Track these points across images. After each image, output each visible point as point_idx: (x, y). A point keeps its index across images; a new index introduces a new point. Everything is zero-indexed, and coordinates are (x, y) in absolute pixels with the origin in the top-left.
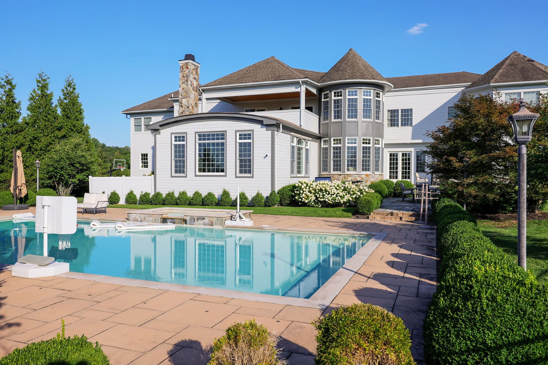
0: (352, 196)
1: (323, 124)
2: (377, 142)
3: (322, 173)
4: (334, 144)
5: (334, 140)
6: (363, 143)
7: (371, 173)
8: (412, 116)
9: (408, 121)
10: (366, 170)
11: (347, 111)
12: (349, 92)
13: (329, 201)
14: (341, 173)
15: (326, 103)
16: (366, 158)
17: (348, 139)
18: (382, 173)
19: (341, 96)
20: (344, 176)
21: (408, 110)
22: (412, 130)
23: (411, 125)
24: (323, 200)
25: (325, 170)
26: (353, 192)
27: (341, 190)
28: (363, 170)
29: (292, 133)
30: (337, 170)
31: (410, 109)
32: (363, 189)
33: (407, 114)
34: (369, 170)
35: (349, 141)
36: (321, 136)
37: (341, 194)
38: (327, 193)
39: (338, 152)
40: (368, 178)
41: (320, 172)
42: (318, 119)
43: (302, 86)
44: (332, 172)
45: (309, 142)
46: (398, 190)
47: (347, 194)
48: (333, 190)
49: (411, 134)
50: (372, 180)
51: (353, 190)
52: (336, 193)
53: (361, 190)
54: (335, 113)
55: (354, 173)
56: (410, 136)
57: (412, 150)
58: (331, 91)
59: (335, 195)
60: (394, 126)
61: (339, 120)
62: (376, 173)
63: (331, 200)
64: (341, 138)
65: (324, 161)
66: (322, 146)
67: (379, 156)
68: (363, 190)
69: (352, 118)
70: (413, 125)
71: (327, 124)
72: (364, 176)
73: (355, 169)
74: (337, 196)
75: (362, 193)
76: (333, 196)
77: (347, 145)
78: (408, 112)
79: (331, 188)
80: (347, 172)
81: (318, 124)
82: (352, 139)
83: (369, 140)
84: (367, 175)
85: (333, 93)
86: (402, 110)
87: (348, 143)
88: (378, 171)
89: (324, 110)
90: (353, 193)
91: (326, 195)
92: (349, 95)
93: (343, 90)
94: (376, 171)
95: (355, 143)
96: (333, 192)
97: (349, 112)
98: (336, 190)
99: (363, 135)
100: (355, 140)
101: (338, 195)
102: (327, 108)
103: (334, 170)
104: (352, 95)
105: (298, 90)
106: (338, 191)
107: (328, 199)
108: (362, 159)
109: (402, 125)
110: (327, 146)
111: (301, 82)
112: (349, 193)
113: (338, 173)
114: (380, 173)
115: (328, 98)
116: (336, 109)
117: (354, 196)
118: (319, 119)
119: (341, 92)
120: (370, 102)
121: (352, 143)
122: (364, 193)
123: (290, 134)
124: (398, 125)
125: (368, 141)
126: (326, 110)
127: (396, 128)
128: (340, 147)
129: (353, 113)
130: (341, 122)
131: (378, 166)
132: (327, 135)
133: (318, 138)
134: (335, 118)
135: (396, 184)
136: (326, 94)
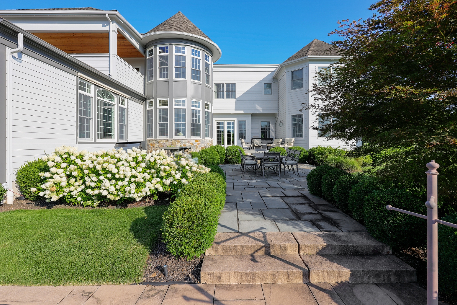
0: (164, 180)
1: (148, 84)
2: (206, 107)
3: (147, 139)
4: (160, 106)
5: (160, 102)
6: (193, 106)
7: (201, 139)
8: (235, 90)
9: (232, 94)
10: (196, 136)
11: (174, 69)
12: (176, 48)
13: (112, 193)
14: (168, 138)
15: (152, 60)
16: (196, 122)
17: (176, 101)
18: (212, 139)
19: (167, 52)
20: (171, 141)
21: (232, 84)
22: (235, 102)
23: (235, 98)
24: (96, 192)
25: (151, 135)
26: (165, 171)
27: (140, 169)
28: (192, 135)
29: (79, 74)
30: (164, 135)
31: (233, 84)
32: (187, 165)
33: (231, 87)
34: (199, 136)
35: (176, 103)
36: (146, 98)
37: (140, 177)
38: (109, 176)
39: (164, 115)
40: (198, 144)
41: (145, 138)
42: (143, 79)
43: (111, 24)
44: (158, 137)
45: (126, 100)
46: (230, 156)
47: (155, 175)
48: (122, 168)
49: (234, 105)
50: (203, 146)
51: (165, 169)
52: (129, 174)
53: (184, 167)
54: (160, 71)
55: (184, 138)
56: (234, 107)
57: (235, 119)
58: (155, 46)
59: (127, 179)
60: (221, 98)
61: (166, 79)
62: (206, 138)
63: (115, 193)
64: (168, 99)
65: (149, 125)
66: (148, 108)
67: (209, 121)
68: (187, 168)
69: (180, 77)
70: (236, 98)
71: (152, 83)
72: (193, 142)
73: (184, 135)
74: (130, 183)
75: (184, 176)
76: (120, 183)
77: (174, 107)
78: (232, 86)
79: (120, 164)
80: (174, 138)
81: (143, 85)
82: (180, 101)
83: (199, 103)
84: (197, 141)
85: (158, 49)
86: (227, 84)
87: (176, 105)
88: (208, 136)
89: (149, 68)
90: (165, 174)
91: (106, 181)
92: (176, 52)
93: (169, 46)
94: (206, 136)
95: (184, 105)
96: (121, 172)
97: (176, 71)
98: (128, 169)
99: (192, 97)
100: (184, 101)
101: (133, 180)
102: (152, 65)
103: (161, 135)
104: (180, 52)
105: (106, 29)
106: (134, 172)
107: (107, 190)
108: (191, 123)
109: (227, 98)
110: (152, 108)
111: (107, 15)
112: (158, 173)
113: (165, 138)
114: (211, 139)
115: (153, 55)
116: (162, 67)
117: (167, 182)
118: (145, 79)
119: (167, 48)
120: (199, 63)
121: (180, 105)
122: (189, 175)
123: (76, 74)
124: (223, 98)
125: (197, 105)
126: (151, 68)
127: (222, 99)
128: (167, 109)
129: (181, 72)
130: (168, 81)
131: (208, 132)
132: (153, 96)
133: (143, 99)
134: (161, 77)
135: (227, 150)
136: (151, 50)
